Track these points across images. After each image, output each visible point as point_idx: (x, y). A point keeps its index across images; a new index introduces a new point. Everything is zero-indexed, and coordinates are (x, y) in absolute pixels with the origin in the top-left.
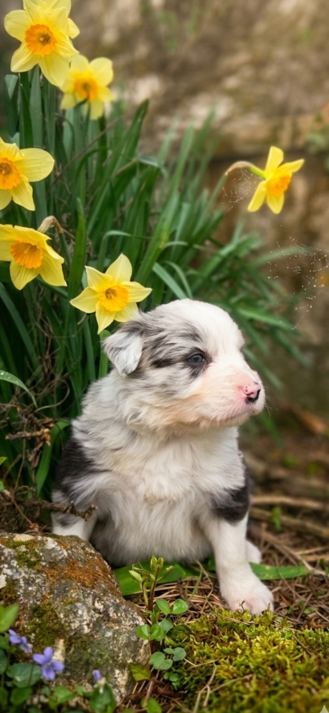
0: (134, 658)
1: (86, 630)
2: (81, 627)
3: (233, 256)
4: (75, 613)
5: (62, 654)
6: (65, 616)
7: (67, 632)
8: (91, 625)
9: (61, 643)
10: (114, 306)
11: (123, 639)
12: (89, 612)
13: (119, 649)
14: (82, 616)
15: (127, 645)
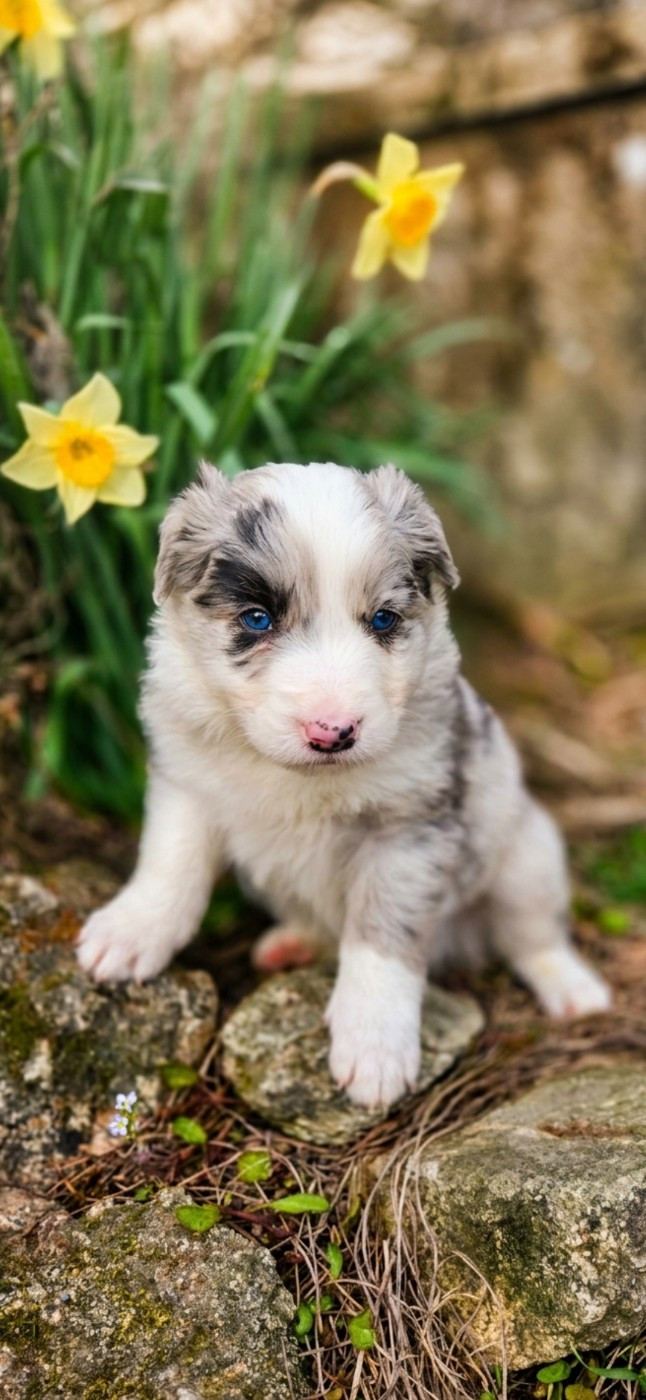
0: (168, 1056)
1: (82, 1025)
2: (72, 1021)
3: (353, 350)
4: (62, 1004)
5: (48, 1061)
6: (47, 1006)
7: (50, 1029)
8: (91, 1017)
9: (44, 1047)
10: (91, 468)
11: (148, 1030)
12: (83, 997)
13: (142, 1046)
14: (72, 1005)
15: (154, 1039)
